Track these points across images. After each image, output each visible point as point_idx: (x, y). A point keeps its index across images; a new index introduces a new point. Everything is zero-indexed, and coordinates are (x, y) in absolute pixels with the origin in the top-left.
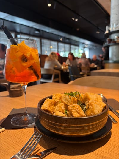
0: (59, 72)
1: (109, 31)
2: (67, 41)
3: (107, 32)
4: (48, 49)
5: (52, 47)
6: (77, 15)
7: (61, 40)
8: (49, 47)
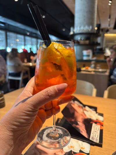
0: (28, 69)
1: (74, 32)
2: (34, 35)
3: (71, 33)
4: (13, 42)
5: (18, 40)
6: (44, 12)
7: (28, 34)
8: (15, 40)
